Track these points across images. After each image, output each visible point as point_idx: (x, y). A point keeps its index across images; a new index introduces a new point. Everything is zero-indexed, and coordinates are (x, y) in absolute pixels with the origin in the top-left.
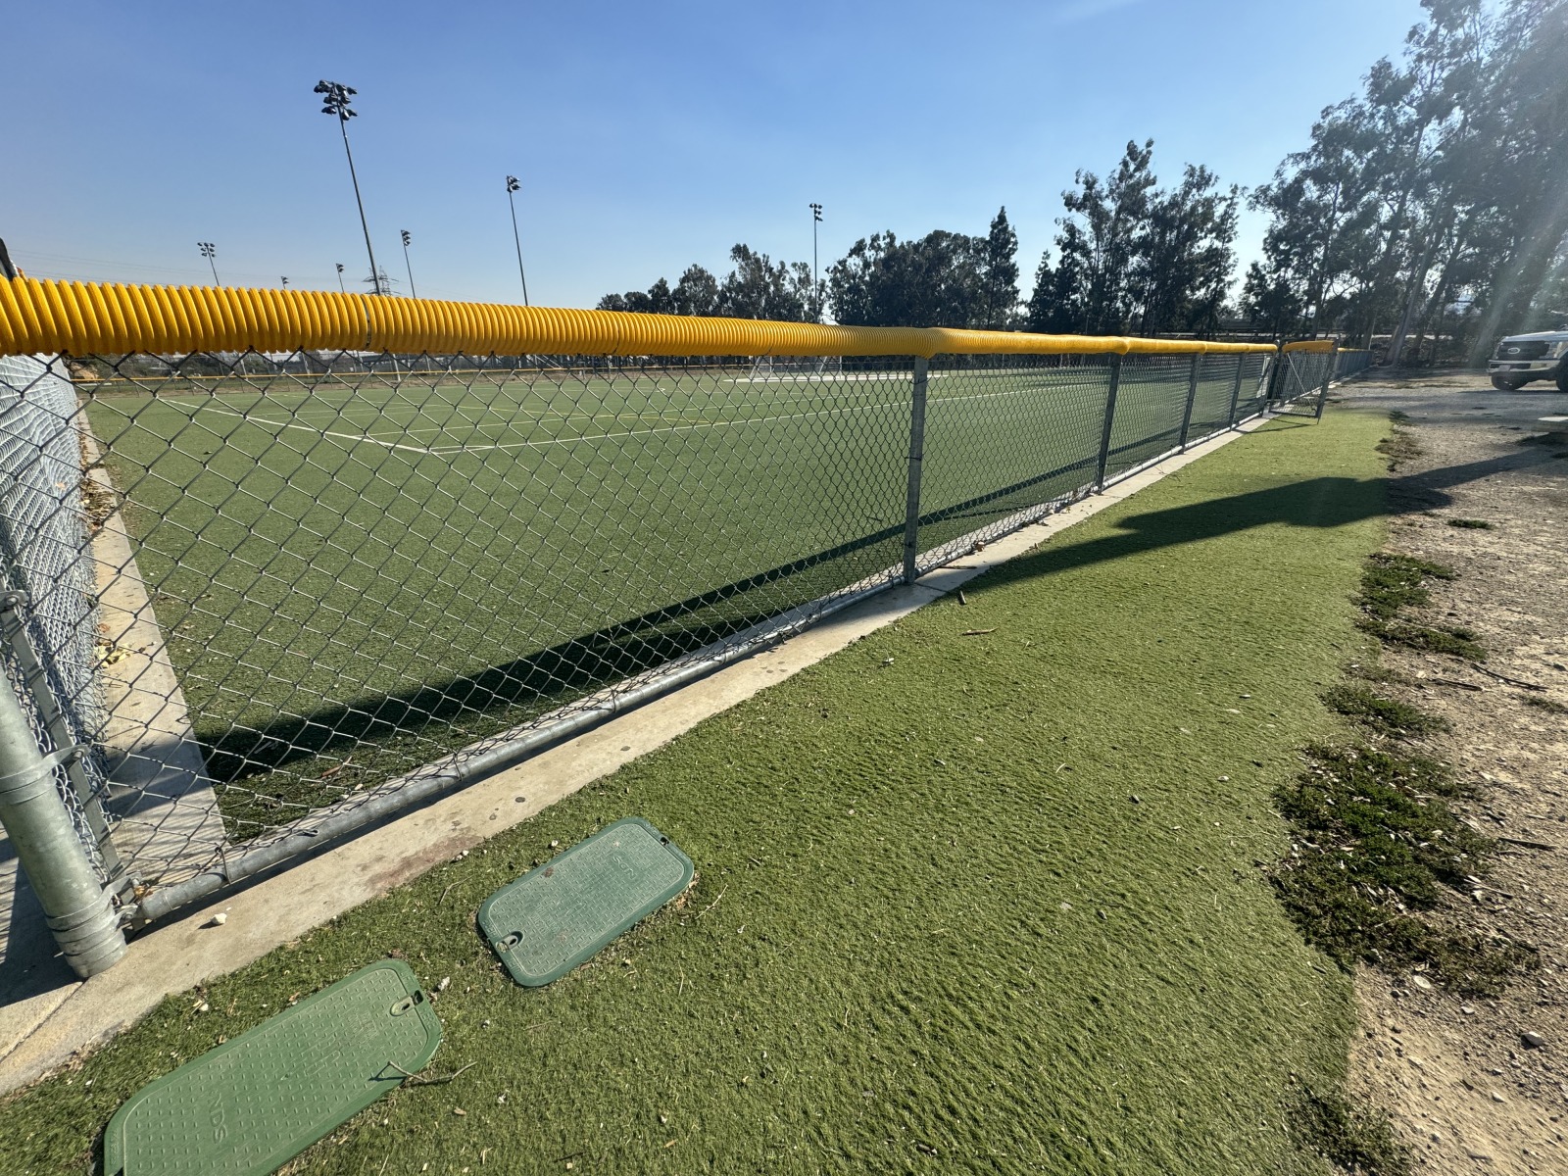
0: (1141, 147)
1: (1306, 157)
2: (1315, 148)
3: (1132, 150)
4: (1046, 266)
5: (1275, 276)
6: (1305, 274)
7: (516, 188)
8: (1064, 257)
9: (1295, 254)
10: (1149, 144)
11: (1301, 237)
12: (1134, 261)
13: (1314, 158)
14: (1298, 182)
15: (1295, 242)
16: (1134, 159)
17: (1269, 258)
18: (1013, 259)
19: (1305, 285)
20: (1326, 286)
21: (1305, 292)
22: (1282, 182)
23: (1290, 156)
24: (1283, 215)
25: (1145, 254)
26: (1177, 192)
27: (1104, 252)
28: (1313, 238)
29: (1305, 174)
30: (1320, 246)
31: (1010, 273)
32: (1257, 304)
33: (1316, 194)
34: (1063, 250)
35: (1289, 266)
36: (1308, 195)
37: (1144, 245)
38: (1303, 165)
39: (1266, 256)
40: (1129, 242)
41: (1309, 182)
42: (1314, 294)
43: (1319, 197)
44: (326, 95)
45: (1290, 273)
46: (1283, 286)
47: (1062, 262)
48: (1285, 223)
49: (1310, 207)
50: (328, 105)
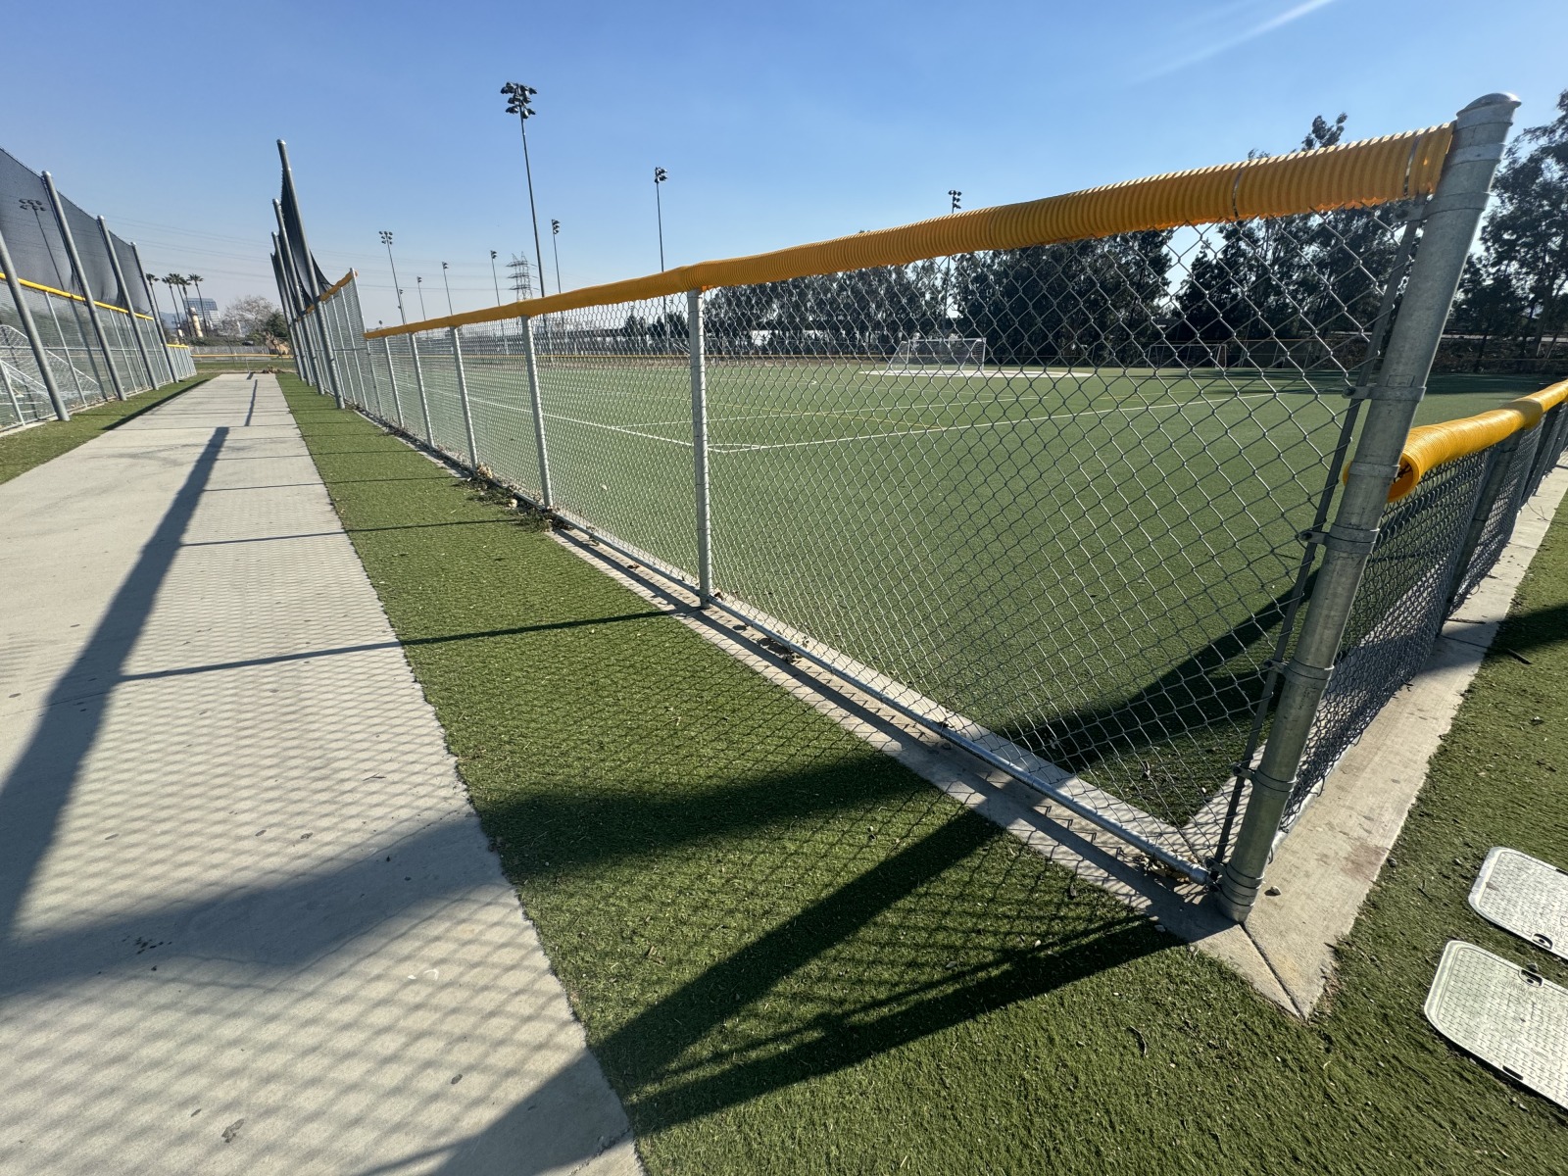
0: (1331, 123)
1: (1547, 131)
2: (1561, 121)
3: (1319, 128)
4: (1205, 256)
5: (1493, 270)
6: (1533, 269)
7: (663, 179)
8: (1228, 247)
9: (1524, 245)
10: (1341, 119)
11: (1533, 225)
12: (1310, 251)
13: (1559, 132)
14: (1535, 162)
15: (1525, 231)
16: (1320, 137)
17: (1487, 249)
19: (1531, 280)
20: (1558, 282)
21: (1532, 290)
22: (1514, 161)
23: (1527, 132)
24: (1511, 199)
25: (1325, 244)
27: (1275, 240)
28: (1549, 226)
29: (1545, 151)
30: (1556, 234)
31: (1161, 265)
32: (1464, 302)
33: (1557, 175)
34: (1227, 237)
35: (1514, 258)
36: (1548, 175)
37: (1323, 235)
38: (1543, 141)
39: (1483, 247)
40: (1306, 229)
41: (1550, 161)
42: (1542, 291)
43: (1561, 178)
44: (511, 95)
45: (1514, 266)
46: (1503, 281)
47: (1225, 252)
48: (1511, 208)
49: (1548, 189)
50: (512, 105)
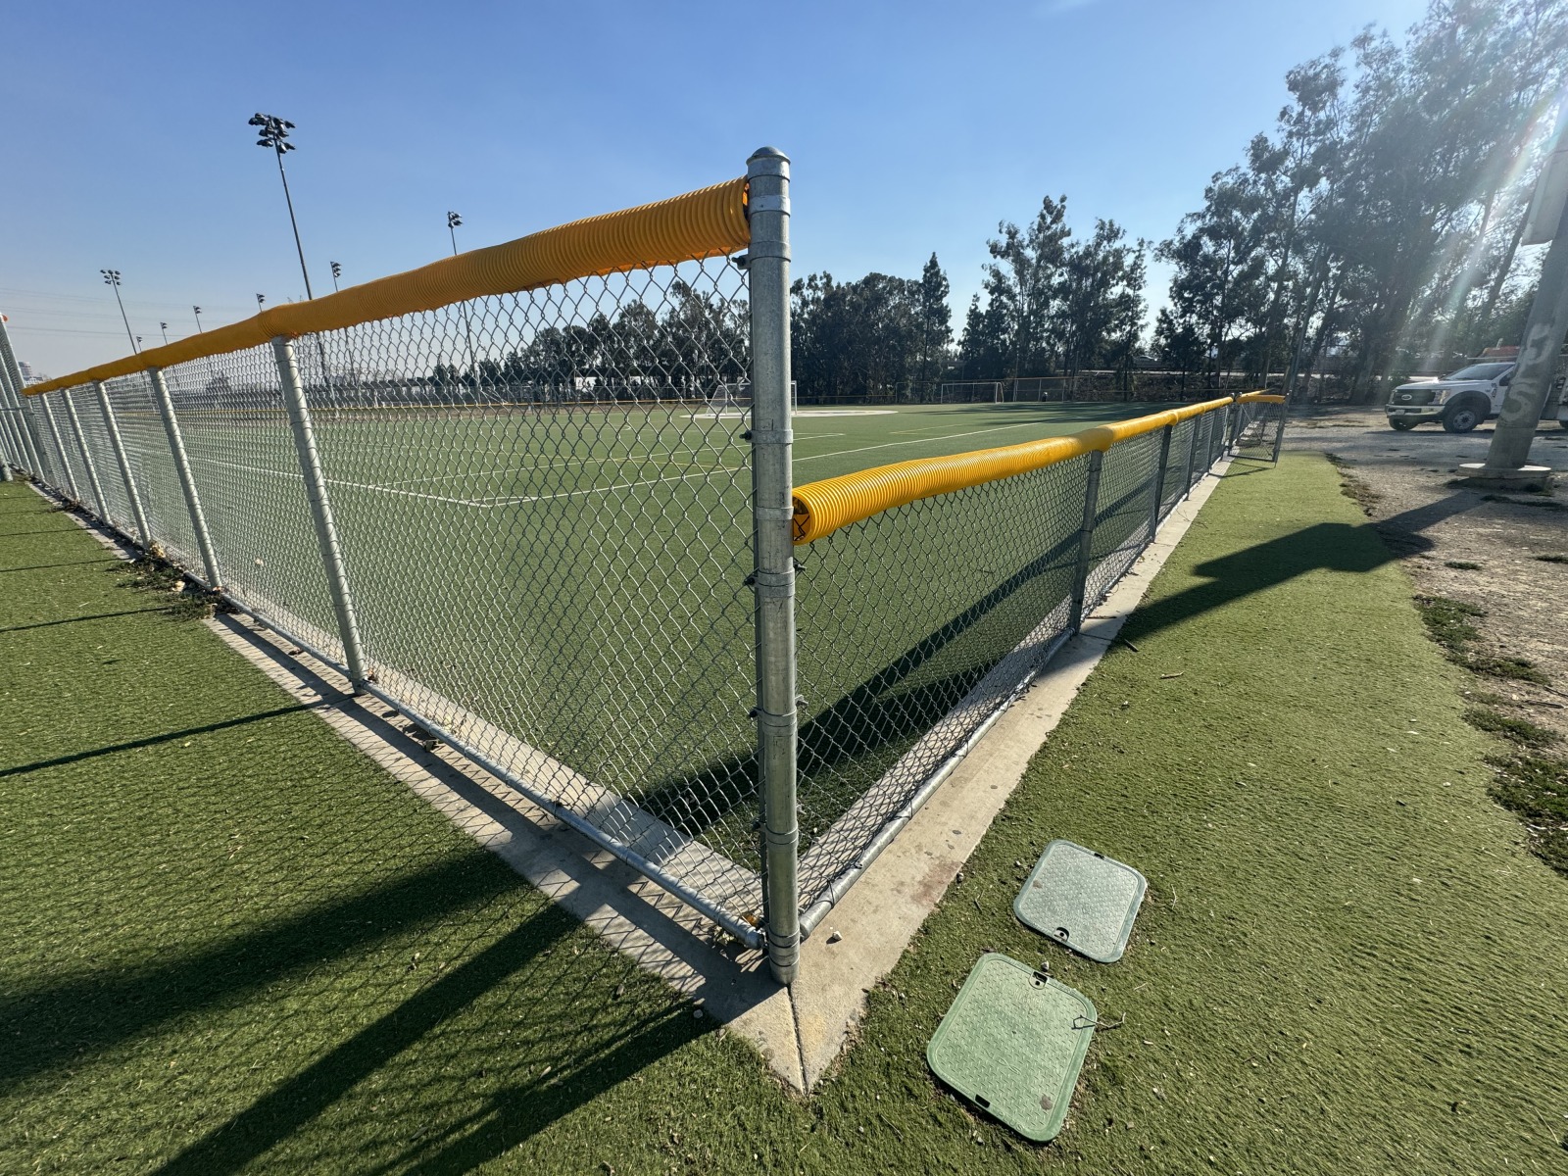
0: (1056, 202)
1: (1201, 216)
2: (1208, 209)
3: (1048, 204)
4: (976, 308)
5: (1181, 321)
6: (1207, 320)
7: (457, 223)
8: (993, 300)
9: (1199, 301)
10: (1063, 200)
11: (1201, 287)
12: (1055, 305)
13: (1208, 217)
14: (1196, 238)
15: (1197, 291)
16: (1051, 213)
17: (1175, 305)
18: (945, 301)
19: (1207, 329)
20: (1225, 330)
21: (1208, 336)
22: (1183, 238)
23: (1188, 216)
24: (1185, 266)
25: (1065, 299)
26: (1090, 243)
27: (1028, 295)
28: (1212, 288)
29: (1202, 231)
30: (1217, 294)
31: (943, 314)
32: (1167, 345)
33: (1212, 249)
34: (992, 293)
35: (1193, 312)
36: (1205, 249)
37: (1063, 290)
38: (1199, 223)
39: (1172, 303)
40: (1050, 287)
41: (1205, 239)
42: (1215, 336)
43: (1215, 252)
44: (263, 127)
45: (1194, 319)
46: (1189, 329)
47: (991, 305)
48: (1186, 273)
49: (1208, 261)
50: (264, 138)
